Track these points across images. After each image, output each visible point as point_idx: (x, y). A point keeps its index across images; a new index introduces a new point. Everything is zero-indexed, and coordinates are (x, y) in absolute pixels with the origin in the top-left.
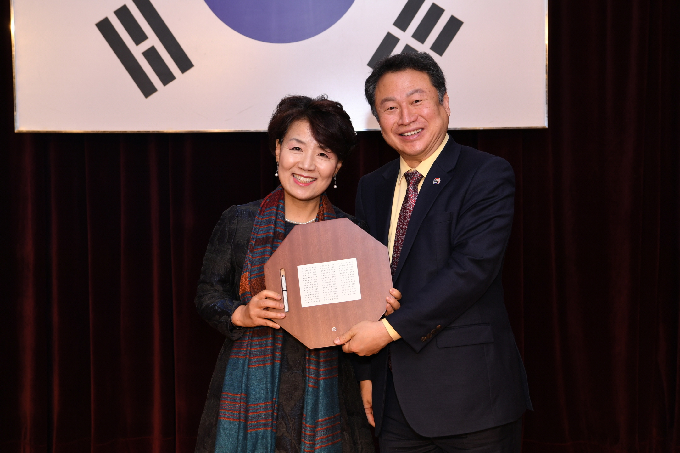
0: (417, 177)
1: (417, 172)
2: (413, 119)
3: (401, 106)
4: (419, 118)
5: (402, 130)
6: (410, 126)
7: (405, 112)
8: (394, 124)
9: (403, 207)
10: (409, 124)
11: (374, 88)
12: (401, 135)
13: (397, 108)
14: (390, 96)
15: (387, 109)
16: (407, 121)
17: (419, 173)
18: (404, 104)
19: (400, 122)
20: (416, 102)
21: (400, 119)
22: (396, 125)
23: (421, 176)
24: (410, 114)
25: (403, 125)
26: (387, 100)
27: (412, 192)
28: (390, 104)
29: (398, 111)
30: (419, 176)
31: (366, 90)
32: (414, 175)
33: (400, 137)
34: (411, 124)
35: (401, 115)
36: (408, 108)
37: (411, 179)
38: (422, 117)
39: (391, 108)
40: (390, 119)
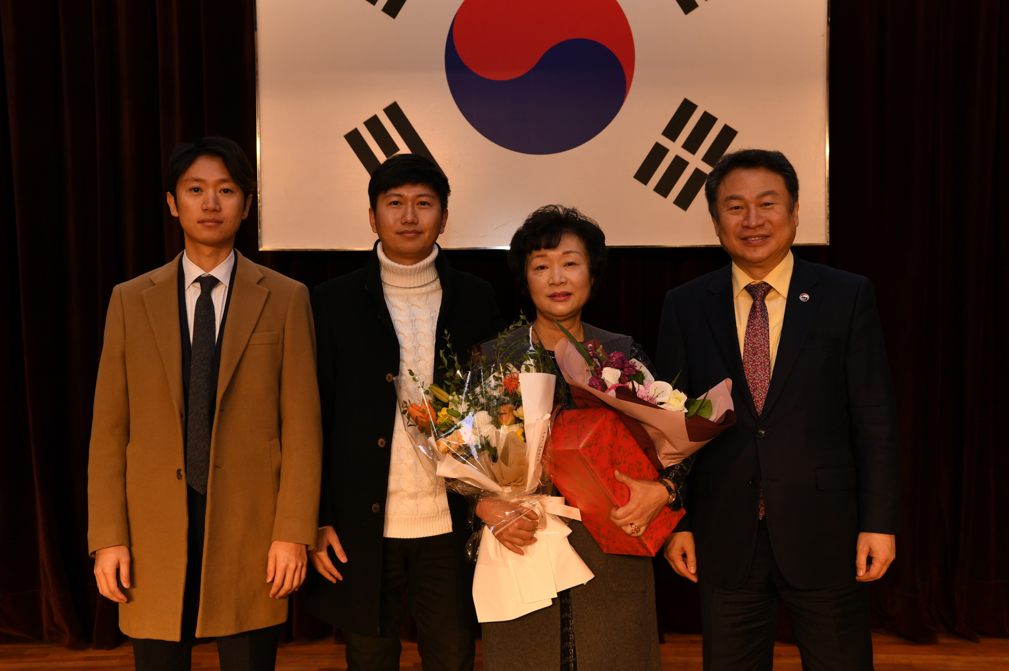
0: (767, 289)
1: (765, 283)
2: (760, 222)
3: (747, 206)
4: (766, 223)
5: (747, 233)
6: (756, 230)
7: (753, 212)
8: (737, 225)
9: (750, 324)
10: (754, 228)
11: (718, 184)
12: (745, 239)
13: (742, 208)
14: (738, 193)
15: (732, 209)
16: (753, 224)
17: (768, 284)
18: (752, 206)
19: (745, 223)
20: (767, 204)
21: (744, 220)
22: (741, 227)
23: (770, 288)
24: (758, 216)
25: (748, 228)
26: (733, 198)
27: (762, 306)
28: (736, 203)
29: (744, 211)
30: (768, 289)
32: (764, 287)
33: (742, 241)
34: (757, 229)
35: (747, 217)
36: (756, 210)
37: (760, 292)
38: (770, 222)
39: (736, 208)
40: (733, 220)
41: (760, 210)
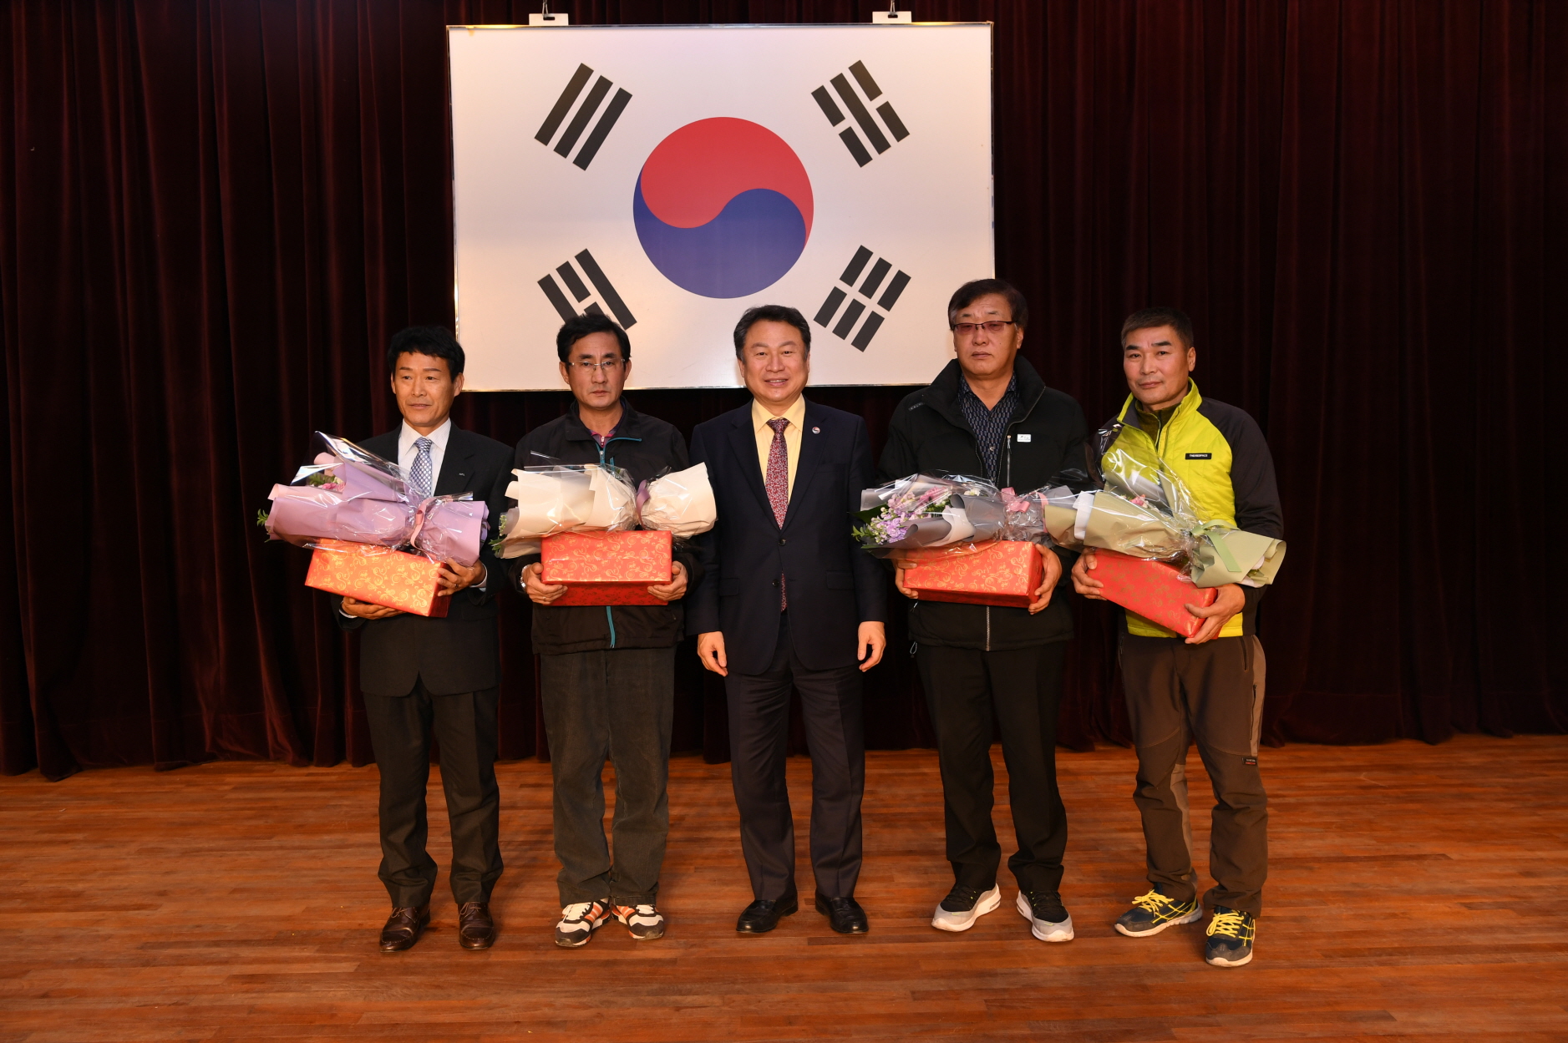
1: (785, 420)
2: (781, 368)
3: (770, 353)
5: (771, 376)
7: (775, 360)
8: (761, 369)
10: (776, 372)
11: (745, 333)
13: (766, 354)
14: (761, 342)
15: (757, 354)
16: (775, 368)
17: (787, 420)
18: (774, 353)
19: (769, 368)
20: (786, 353)
21: (768, 365)
22: (764, 370)
23: (788, 423)
24: (780, 362)
25: (771, 371)
26: (756, 345)
28: (761, 350)
29: (768, 357)
30: (786, 423)
31: (736, 334)
32: (783, 422)
33: (766, 383)
34: (778, 373)
35: (771, 363)
36: (778, 356)
37: (779, 427)
38: (789, 368)
39: (762, 354)
40: (757, 364)
41: (782, 357)
